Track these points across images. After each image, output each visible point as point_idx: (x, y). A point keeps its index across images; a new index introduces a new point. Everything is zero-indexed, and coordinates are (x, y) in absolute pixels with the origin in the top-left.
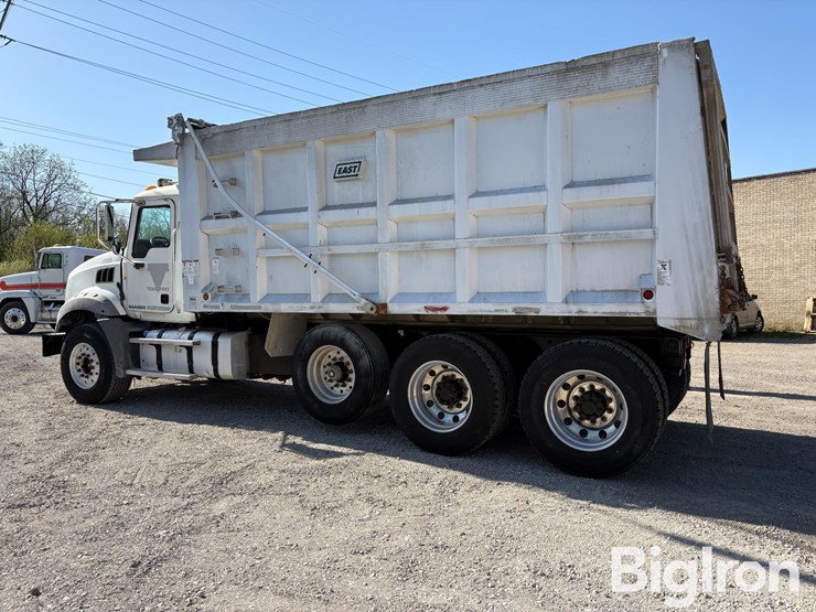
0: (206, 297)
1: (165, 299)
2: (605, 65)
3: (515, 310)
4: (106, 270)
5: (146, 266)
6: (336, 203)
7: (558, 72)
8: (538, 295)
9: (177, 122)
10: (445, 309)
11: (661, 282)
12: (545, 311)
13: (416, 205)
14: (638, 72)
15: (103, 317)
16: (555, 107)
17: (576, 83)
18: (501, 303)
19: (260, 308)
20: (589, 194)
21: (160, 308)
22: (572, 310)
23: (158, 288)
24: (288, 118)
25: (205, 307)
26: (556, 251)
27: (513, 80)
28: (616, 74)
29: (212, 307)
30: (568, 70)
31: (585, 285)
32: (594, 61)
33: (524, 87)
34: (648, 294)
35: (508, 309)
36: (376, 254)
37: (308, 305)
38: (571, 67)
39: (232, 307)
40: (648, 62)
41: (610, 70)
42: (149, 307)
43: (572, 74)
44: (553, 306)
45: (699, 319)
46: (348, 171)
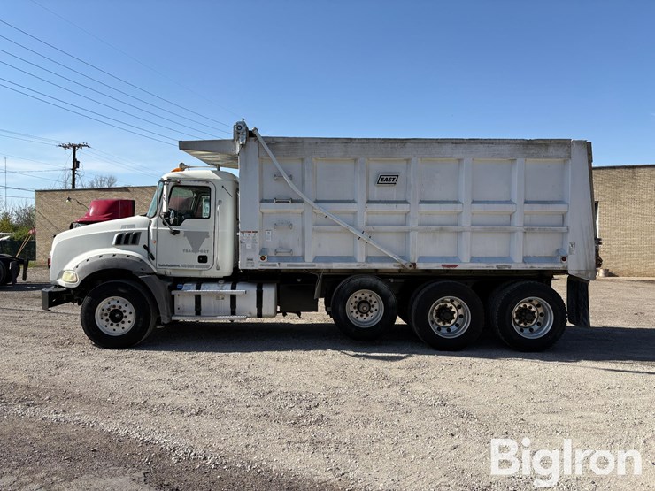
0: (263, 258)
1: (203, 259)
2: (547, 145)
3: (497, 266)
4: (128, 235)
5: (182, 233)
6: (376, 199)
7: (523, 144)
8: (507, 258)
9: (240, 128)
10: (456, 266)
11: (570, 253)
12: (514, 267)
13: (437, 205)
14: (562, 152)
15: (143, 274)
16: (520, 161)
17: (532, 151)
18: (490, 263)
19: (314, 266)
20: (537, 208)
21: (197, 266)
22: (528, 266)
23: (195, 251)
24: (345, 141)
25: (262, 265)
26: (520, 235)
27: (499, 144)
28: (552, 150)
29: (269, 265)
30: (528, 144)
31: (530, 253)
32: (541, 142)
33: (506, 148)
34: (564, 259)
35: (494, 266)
36: (409, 232)
37: (355, 264)
38: (530, 143)
39: (288, 265)
40: (566, 148)
41: (549, 148)
42: (183, 266)
43: (530, 147)
44: (517, 264)
45: (587, 270)
46: (388, 179)
